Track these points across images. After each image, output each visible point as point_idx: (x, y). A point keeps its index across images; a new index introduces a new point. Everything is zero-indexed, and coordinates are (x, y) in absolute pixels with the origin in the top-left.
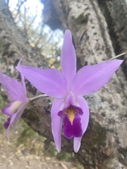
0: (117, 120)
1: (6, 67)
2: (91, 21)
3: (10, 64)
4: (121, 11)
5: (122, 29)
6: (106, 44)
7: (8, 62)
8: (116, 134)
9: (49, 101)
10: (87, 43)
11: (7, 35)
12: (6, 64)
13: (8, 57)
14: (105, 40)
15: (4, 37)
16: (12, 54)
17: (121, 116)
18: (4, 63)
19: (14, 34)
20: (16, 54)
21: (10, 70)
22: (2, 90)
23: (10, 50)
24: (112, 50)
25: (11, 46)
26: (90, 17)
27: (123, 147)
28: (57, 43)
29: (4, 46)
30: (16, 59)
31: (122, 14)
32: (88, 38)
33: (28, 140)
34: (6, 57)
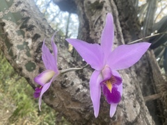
0: (126, 97)
1: (23, 40)
2: (106, 8)
3: (28, 37)
4: (126, 3)
5: (127, 19)
6: (117, 30)
7: (26, 35)
8: (125, 109)
9: (66, 76)
10: (101, 28)
11: (26, 9)
12: (24, 37)
13: (27, 30)
14: (116, 26)
15: (23, 10)
16: (31, 28)
17: (129, 94)
18: (22, 36)
19: (32, 8)
20: (35, 29)
21: (27, 43)
22: (17, 62)
23: (29, 24)
24: (122, 36)
25: (30, 20)
26: (105, 4)
27: (129, 120)
28: (58, 24)
29: (23, 19)
30: (35, 33)
31: (127, 6)
32: (102, 23)
33: (21, 119)
34: (24, 30)
